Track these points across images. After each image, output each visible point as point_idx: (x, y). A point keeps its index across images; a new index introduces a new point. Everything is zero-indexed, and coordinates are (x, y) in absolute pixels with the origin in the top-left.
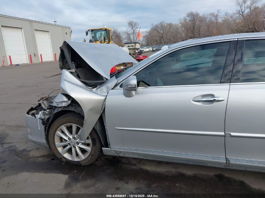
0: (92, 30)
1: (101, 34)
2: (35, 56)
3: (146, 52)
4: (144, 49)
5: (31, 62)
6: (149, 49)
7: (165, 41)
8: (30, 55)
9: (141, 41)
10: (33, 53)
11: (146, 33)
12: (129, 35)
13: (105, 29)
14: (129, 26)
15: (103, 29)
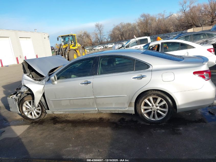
0: (62, 37)
1: (69, 38)
2: (21, 58)
3: (110, 47)
4: (108, 46)
5: (18, 63)
6: (112, 45)
7: (125, 38)
8: (17, 58)
9: (106, 38)
10: (19, 56)
11: (110, 32)
12: (97, 34)
13: (71, 35)
14: (96, 27)
15: (70, 35)
